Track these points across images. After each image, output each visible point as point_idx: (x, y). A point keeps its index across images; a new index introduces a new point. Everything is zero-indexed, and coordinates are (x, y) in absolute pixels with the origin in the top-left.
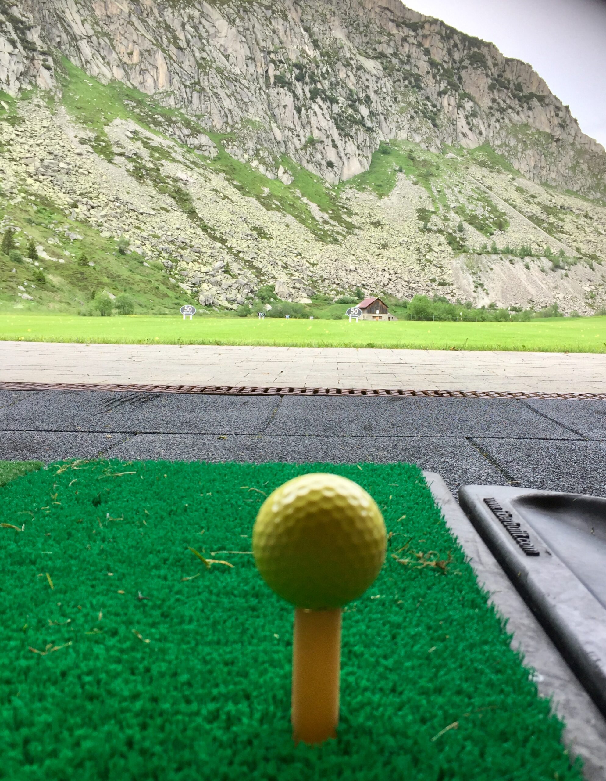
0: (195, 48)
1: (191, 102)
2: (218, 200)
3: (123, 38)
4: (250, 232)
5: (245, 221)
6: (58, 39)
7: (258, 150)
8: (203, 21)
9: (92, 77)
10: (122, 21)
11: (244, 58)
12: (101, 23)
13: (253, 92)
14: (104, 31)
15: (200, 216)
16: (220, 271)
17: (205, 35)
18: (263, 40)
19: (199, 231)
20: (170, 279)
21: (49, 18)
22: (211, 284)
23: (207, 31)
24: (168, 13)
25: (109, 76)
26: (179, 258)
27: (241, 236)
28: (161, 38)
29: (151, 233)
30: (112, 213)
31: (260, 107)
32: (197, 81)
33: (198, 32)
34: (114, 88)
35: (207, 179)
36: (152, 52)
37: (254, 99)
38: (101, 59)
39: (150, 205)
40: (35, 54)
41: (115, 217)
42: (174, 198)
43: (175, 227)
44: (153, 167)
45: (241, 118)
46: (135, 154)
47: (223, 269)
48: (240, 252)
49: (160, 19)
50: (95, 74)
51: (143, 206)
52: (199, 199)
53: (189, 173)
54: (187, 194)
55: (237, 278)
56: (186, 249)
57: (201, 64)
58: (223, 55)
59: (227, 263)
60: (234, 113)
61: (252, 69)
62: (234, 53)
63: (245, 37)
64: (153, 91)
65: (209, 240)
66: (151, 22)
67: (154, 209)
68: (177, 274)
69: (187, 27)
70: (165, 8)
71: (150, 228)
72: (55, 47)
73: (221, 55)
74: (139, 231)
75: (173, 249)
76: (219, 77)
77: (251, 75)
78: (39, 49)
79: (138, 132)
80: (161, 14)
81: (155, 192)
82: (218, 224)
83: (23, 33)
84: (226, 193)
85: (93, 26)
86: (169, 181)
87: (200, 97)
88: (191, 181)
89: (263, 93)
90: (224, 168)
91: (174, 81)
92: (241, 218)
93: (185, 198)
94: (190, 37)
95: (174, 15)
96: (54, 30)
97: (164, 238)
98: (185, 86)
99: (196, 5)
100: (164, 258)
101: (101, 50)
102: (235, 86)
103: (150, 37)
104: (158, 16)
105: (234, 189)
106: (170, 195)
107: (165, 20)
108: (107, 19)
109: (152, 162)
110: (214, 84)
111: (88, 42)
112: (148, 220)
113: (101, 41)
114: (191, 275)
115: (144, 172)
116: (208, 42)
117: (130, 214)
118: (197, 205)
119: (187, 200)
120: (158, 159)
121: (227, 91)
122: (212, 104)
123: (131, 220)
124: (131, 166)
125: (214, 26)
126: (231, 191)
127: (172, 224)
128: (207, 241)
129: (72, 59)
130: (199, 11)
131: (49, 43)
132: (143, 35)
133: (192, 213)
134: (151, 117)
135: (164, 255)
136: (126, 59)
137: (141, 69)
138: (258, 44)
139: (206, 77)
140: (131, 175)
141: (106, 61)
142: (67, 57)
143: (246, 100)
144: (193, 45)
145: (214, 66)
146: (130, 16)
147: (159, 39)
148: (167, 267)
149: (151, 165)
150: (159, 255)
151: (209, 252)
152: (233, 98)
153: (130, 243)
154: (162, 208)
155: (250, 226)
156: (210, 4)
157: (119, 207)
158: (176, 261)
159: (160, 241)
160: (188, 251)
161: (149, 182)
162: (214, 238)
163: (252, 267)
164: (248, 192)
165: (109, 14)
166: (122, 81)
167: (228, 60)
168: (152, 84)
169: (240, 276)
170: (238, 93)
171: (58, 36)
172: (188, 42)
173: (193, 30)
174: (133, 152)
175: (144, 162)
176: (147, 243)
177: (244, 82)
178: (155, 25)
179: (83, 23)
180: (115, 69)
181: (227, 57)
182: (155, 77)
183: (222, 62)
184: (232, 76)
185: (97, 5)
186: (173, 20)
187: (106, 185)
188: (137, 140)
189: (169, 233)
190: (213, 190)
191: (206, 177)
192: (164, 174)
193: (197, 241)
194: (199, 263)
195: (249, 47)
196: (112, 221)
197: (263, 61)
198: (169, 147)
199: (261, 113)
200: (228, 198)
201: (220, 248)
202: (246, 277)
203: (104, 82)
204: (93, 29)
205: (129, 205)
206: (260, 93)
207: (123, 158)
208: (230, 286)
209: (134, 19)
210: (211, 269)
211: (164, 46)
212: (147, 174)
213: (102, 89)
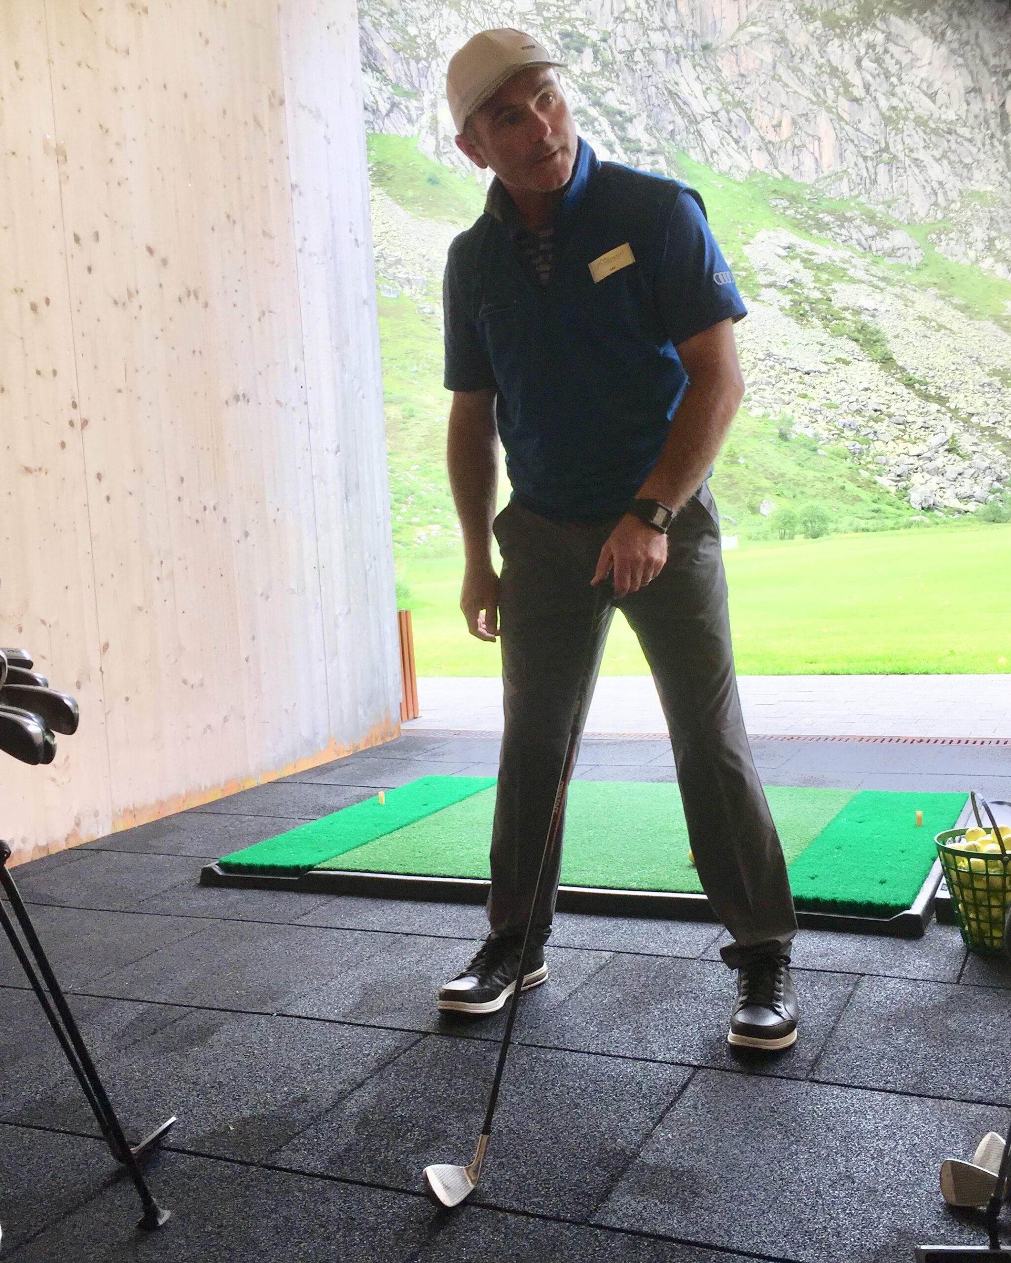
0: (879, 95)
1: (874, 182)
2: (928, 333)
3: (765, 103)
4: (987, 380)
5: (978, 361)
6: (670, 127)
7: (991, 240)
8: (892, 48)
9: (721, 174)
10: (763, 78)
11: (963, 91)
12: (731, 88)
13: (979, 145)
14: (737, 99)
15: (900, 363)
16: (941, 450)
17: (893, 69)
18: (995, 55)
19: (901, 389)
20: (860, 471)
21: (657, 97)
22: (928, 472)
23: (898, 62)
24: (833, 47)
25: (746, 166)
26: (871, 436)
27: (971, 387)
28: (825, 91)
29: (824, 401)
30: (763, 378)
31: (993, 167)
32: (883, 145)
33: (883, 68)
34: (755, 184)
35: (908, 303)
36: (811, 116)
37: (982, 156)
38: (733, 144)
39: (820, 358)
40: (640, 155)
41: (768, 384)
42: (857, 340)
43: (861, 387)
44: (821, 296)
45: (961, 192)
46: (792, 281)
47: (946, 447)
48: (973, 415)
49: (821, 61)
50: (725, 169)
51: (808, 360)
52: (896, 337)
53: (878, 297)
54: (878, 332)
55: (971, 459)
56: (882, 420)
57: (890, 117)
58: (926, 94)
59: (953, 436)
60: (948, 186)
61: (976, 107)
62: (945, 88)
63: (962, 56)
64: (815, 177)
65: (918, 400)
66: (808, 69)
67: (826, 363)
68: (870, 462)
69: (866, 63)
70: (829, 41)
71: (823, 394)
72: (667, 140)
73: (922, 95)
74: (805, 401)
75: (861, 423)
76: (921, 133)
77: (976, 117)
78: (646, 147)
79: (795, 245)
80: (822, 52)
81: (826, 336)
82: (931, 374)
83: (623, 129)
84: (941, 320)
85: (720, 95)
86: (847, 315)
87: (889, 171)
88: (882, 309)
89: (996, 143)
90: (935, 280)
91: (848, 154)
92: (971, 357)
93: (874, 338)
94: (869, 78)
95: (843, 50)
96: (664, 114)
97: (844, 407)
98: (865, 158)
99: (879, 24)
100: (847, 439)
101: (733, 130)
102: (948, 141)
103: (807, 93)
104: (817, 56)
105: (953, 312)
106: (850, 338)
107: (829, 60)
108: (740, 79)
109: (819, 289)
110: (912, 146)
111: (713, 122)
112: (820, 380)
113: (733, 116)
114: (892, 462)
115: (807, 308)
116: (900, 79)
117: (791, 376)
118: (894, 347)
119: (877, 341)
120: (828, 283)
121: (935, 153)
122: (911, 179)
123: (792, 386)
124: (786, 301)
125: (909, 51)
126: (949, 316)
127: (857, 383)
128: (915, 403)
129: (692, 153)
130: (883, 32)
131: (658, 135)
132: (795, 92)
133: (887, 361)
134: (813, 218)
135: (848, 433)
136: (771, 136)
137: (795, 147)
138: (986, 63)
139: (898, 138)
140: (787, 315)
141: (741, 144)
142: (684, 151)
143: (968, 160)
144: (875, 90)
145: (911, 116)
146: (774, 68)
147: (821, 92)
148: (854, 453)
149: (817, 295)
150: (840, 435)
151: (920, 421)
152: (945, 162)
153: (794, 421)
154: (838, 360)
155: (987, 369)
156: (901, 17)
157: (772, 368)
158: (868, 442)
159: (840, 412)
160: (886, 423)
161: (816, 322)
162: (927, 397)
163: (995, 437)
164: (978, 313)
165: (742, 71)
166: (767, 171)
167: (934, 102)
168: (814, 166)
169: (977, 455)
170: (954, 152)
171: (670, 123)
172: (867, 87)
173: (875, 65)
174: (788, 278)
175: (806, 291)
176: (820, 418)
177: (965, 132)
178: (814, 72)
179: (705, 94)
180: (755, 155)
181: (933, 97)
182: (817, 154)
183: (924, 107)
184: (943, 126)
185: (724, 62)
186: (842, 58)
187: (750, 336)
188: (793, 258)
189: (853, 399)
190: (920, 318)
191: (907, 300)
192: (839, 305)
193: (898, 405)
194: (905, 441)
195: (971, 72)
196: (764, 390)
197: (996, 89)
198: (845, 262)
199: (996, 177)
200: (946, 329)
201: (938, 411)
202: (986, 455)
203: (739, 178)
204: (720, 100)
205: (788, 361)
206: (992, 144)
207: (773, 291)
208: (960, 474)
209: (781, 70)
210: (926, 449)
211: (830, 102)
212: (812, 310)
213: (737, 188)
